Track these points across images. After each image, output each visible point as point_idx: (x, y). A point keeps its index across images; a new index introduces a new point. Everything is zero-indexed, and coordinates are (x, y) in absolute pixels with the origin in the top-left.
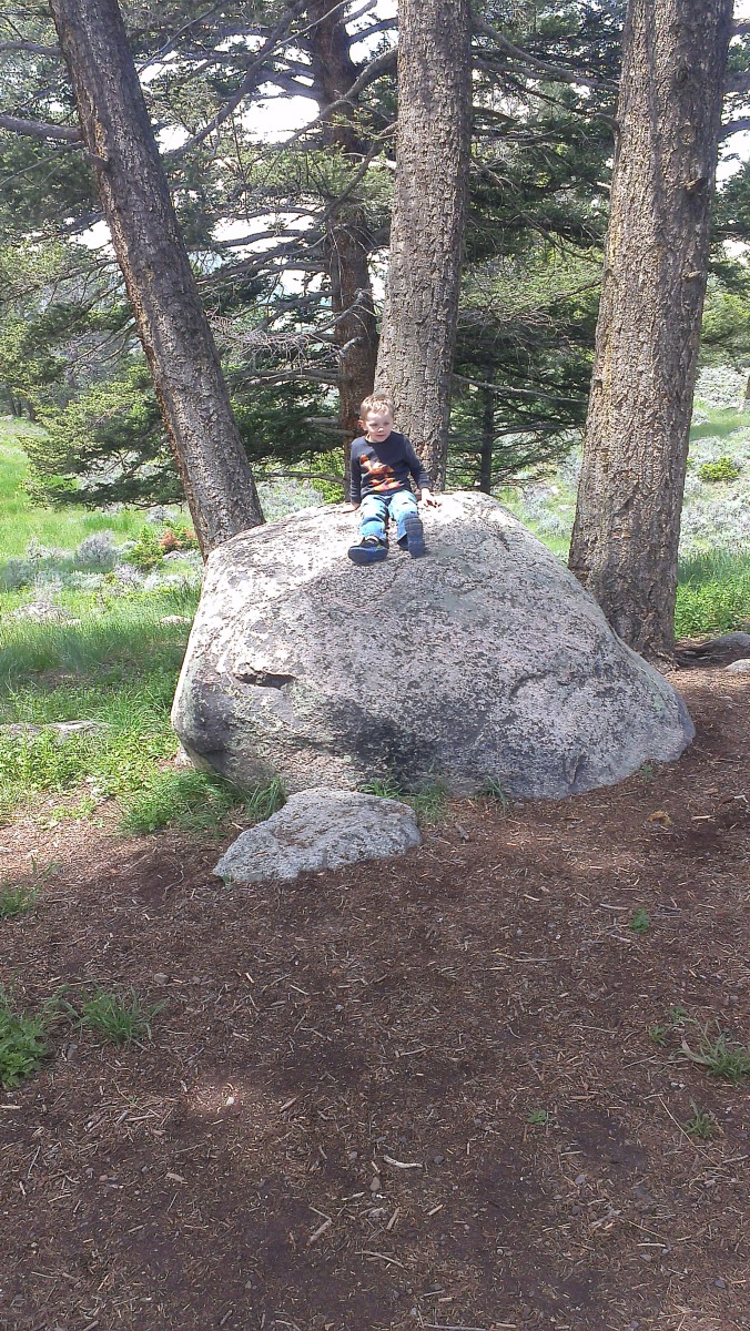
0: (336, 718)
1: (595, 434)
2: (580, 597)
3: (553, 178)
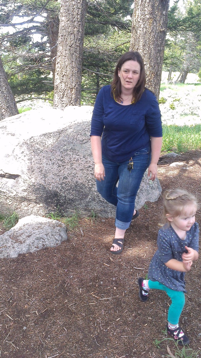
0: (36, 190)
3: (116, 10)
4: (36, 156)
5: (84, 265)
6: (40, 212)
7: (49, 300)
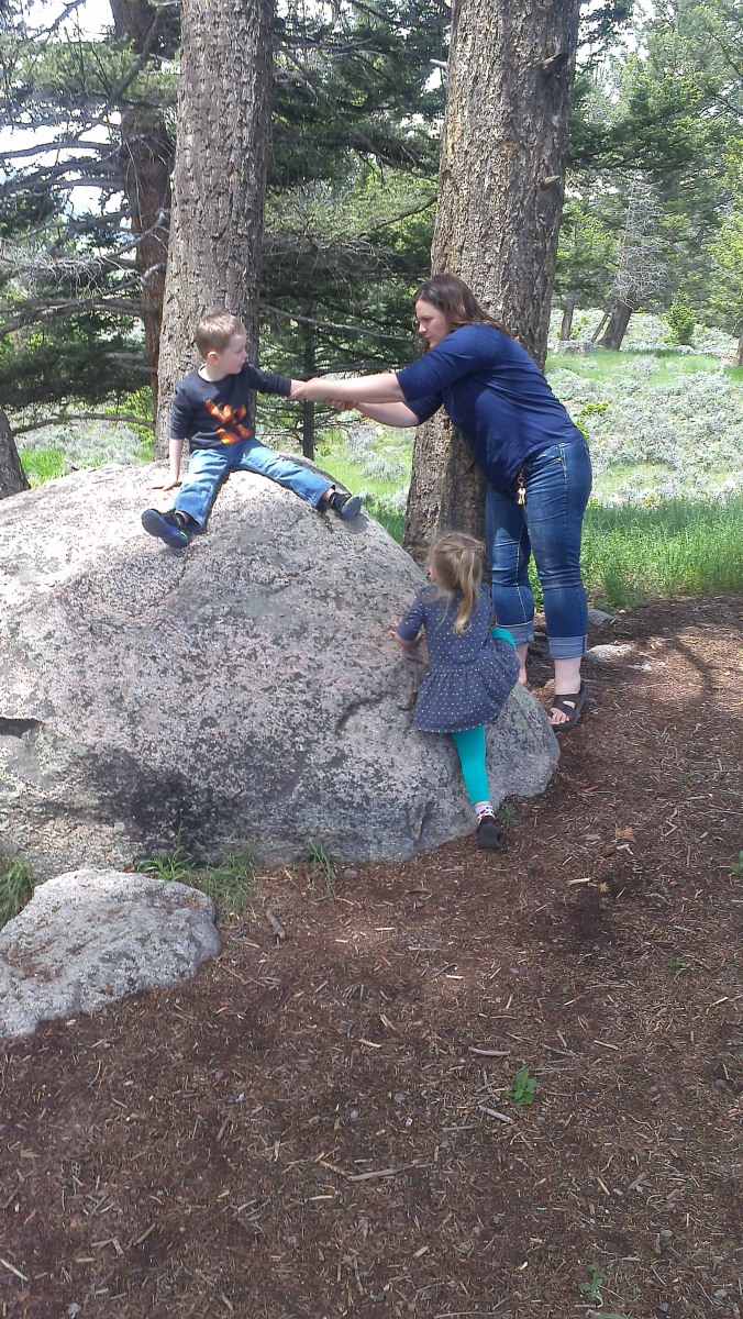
0: (101, 774)
3: (370, 96)
4: (100, 648)
5: (284, 1048)
6: (116, 852)
7: (160, 1193)
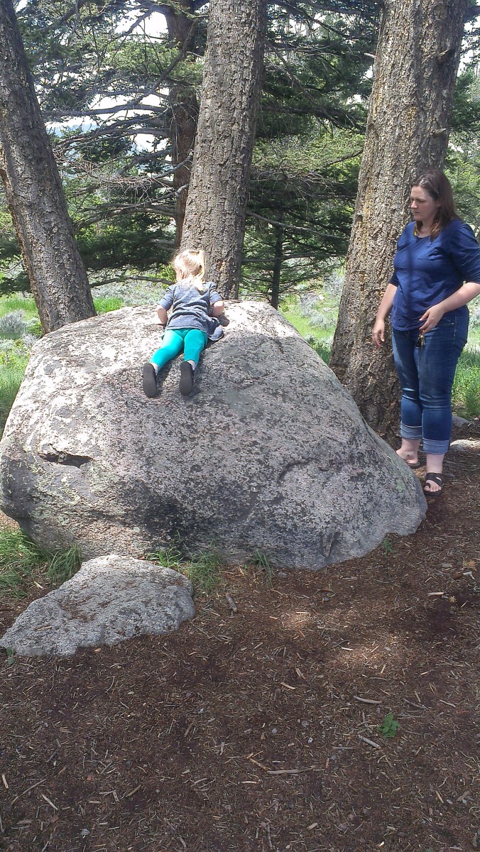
0: (127, 495)
1: (355, 259)
2: (340, 394)
3: (328, 83)
4: (131, 415)
5: (231, 683)
6: (134, 546)
7: (145, 766)
